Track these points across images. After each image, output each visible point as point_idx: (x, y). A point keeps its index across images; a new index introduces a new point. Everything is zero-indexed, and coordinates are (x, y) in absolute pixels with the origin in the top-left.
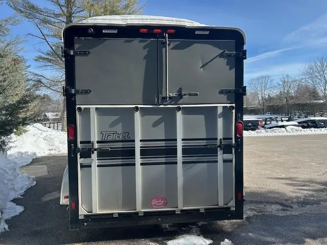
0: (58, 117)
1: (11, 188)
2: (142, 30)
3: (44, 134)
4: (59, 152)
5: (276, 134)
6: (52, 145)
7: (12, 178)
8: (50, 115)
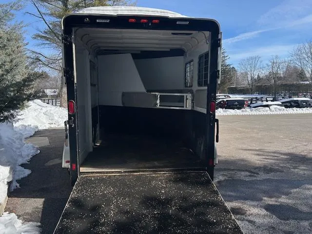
0: (56, 94)
1: (19, 155)
2: (131, 20)
3: (44, 110)
4: (58, 126)
5: (260, 113)
6: (52, 120)
7: (19, 146)
8: (48, 92)
